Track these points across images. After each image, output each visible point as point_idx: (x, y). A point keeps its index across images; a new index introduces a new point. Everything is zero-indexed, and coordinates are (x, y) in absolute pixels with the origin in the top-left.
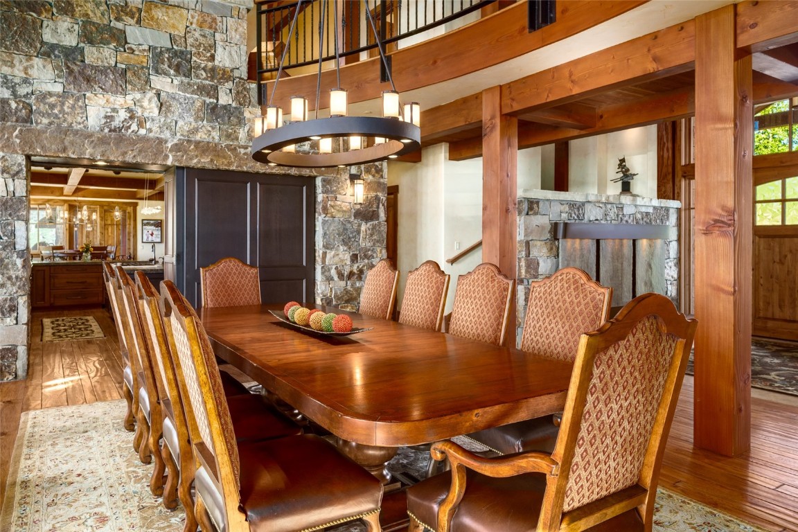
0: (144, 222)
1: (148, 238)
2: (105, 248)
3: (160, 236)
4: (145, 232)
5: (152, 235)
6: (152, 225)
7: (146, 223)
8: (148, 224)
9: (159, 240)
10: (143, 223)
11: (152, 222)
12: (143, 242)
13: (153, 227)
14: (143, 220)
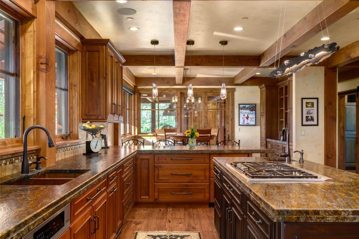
0: (241, 106)
1: (244, 121)
2: (209, 131)
3: (254, 119)
4: (242, 115)
5: (247, 118)
6: (247, 109)
7: (242, 107)
8: (244, 108)
9: (253, 123)
10: (239, 108)
11: (247, 106)
12: (240, 125)
13: (248, 111)
14: (239, 104)
